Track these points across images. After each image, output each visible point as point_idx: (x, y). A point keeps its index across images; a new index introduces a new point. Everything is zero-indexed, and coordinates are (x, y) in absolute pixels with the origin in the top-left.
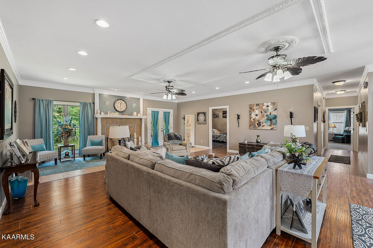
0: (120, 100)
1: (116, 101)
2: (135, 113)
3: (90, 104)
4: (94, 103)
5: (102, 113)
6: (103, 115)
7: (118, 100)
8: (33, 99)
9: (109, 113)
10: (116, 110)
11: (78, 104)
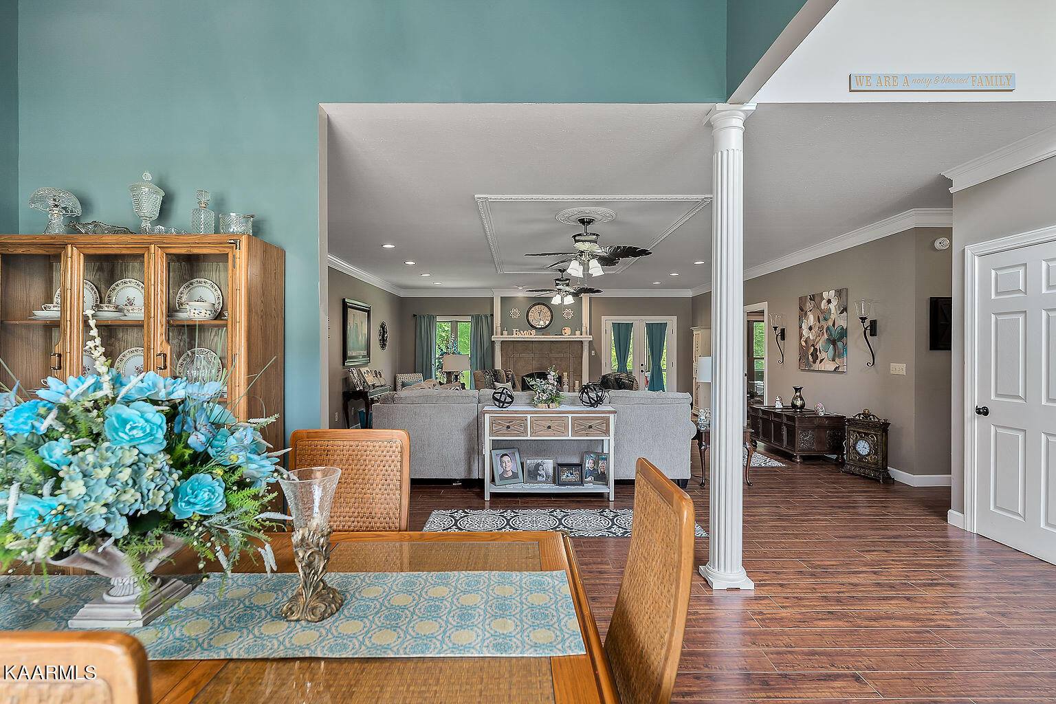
0: (539, 304)
1: (530, 308)
2: (568, 331)
3: (486, 317)
4: (492, 315)
5: (505, 332)
6: (506, 337)
7: (535, 305)
8: (415, 315)
9: (514, 334)
10: (532, 326)
11: (469, 318)
